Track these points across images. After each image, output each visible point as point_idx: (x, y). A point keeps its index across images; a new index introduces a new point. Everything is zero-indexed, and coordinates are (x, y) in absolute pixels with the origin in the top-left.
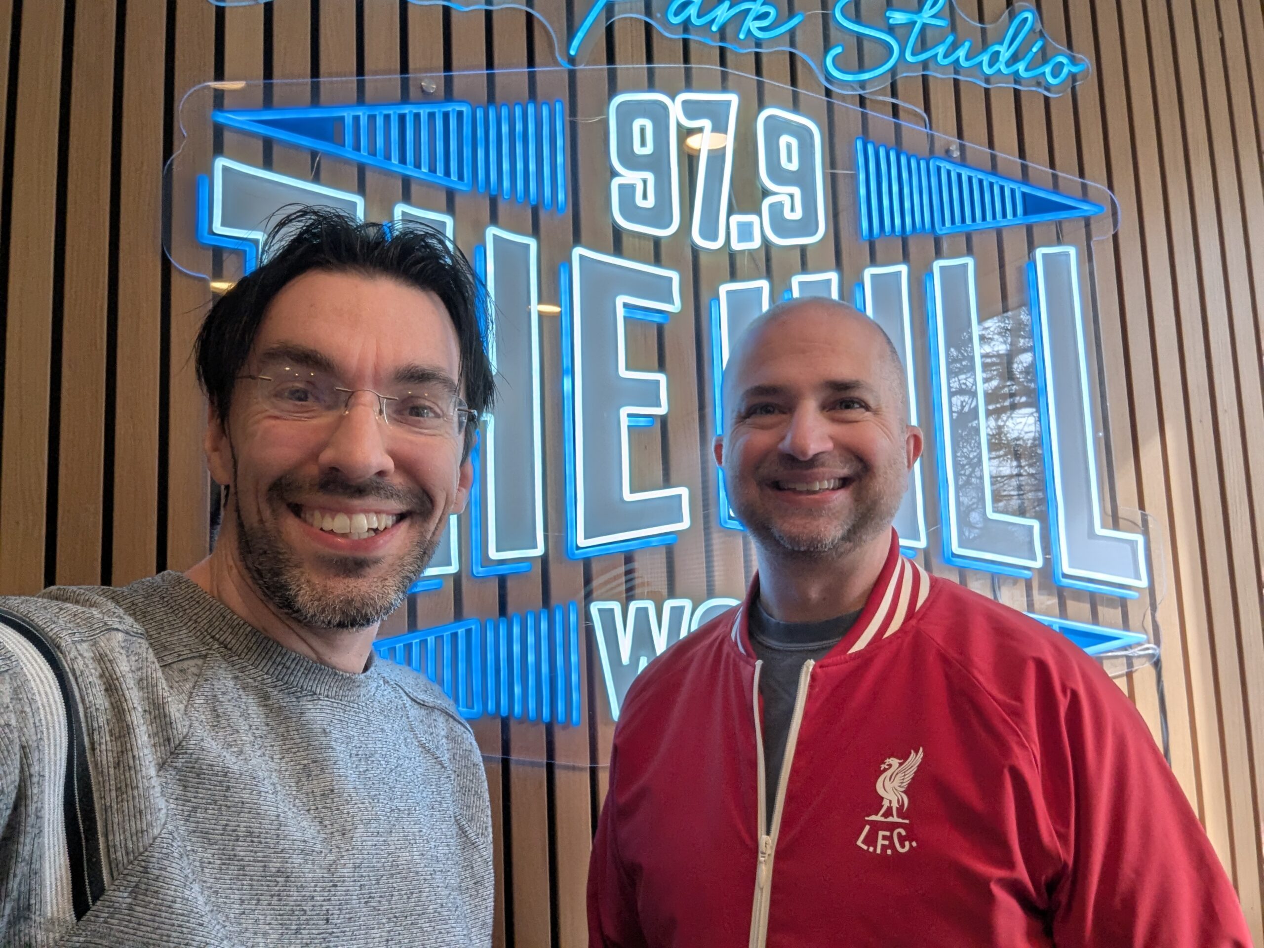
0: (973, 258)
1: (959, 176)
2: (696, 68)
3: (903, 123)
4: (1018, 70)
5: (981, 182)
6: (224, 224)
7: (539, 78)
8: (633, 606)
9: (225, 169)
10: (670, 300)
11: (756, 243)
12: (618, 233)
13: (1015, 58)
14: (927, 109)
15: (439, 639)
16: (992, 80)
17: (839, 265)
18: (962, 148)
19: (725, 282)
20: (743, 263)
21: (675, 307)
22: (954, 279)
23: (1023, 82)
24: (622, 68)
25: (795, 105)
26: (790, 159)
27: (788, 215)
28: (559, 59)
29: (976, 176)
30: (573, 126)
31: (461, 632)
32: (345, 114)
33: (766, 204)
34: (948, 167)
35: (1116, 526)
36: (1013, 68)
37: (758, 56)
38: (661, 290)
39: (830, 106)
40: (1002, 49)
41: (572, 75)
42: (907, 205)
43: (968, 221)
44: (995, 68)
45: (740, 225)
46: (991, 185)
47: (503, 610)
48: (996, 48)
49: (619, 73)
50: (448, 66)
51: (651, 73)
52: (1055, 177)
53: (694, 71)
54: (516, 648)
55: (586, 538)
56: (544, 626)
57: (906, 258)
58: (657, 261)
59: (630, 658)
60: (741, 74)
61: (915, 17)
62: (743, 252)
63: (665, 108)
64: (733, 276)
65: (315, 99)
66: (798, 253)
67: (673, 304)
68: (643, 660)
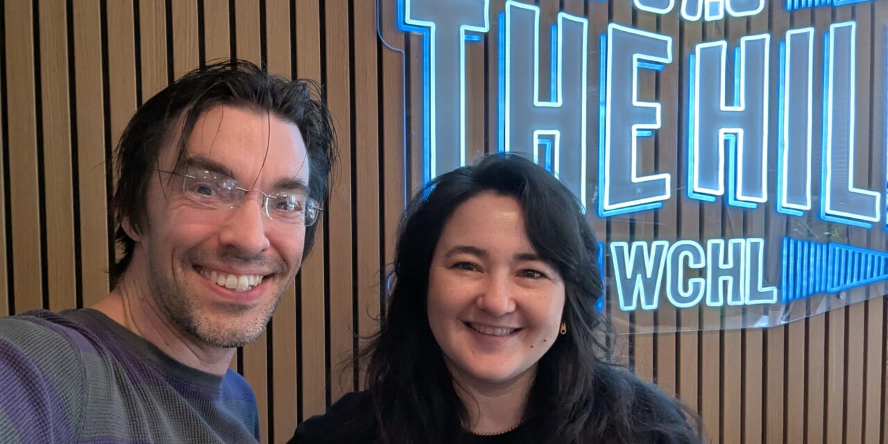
0: (856, 21)
6: (411, 18)
8: (635, 244)
10: (665, 56)
11: (721, 16)
12: (635, 11)
17: (770, 29)
19: (699, 43)
20: (711, 31)
21: (668, 60)
22: (842, 36)
38: (659, 49)
45: (711, 5)
55: (610, 204)
57: (812, 24)
58: (658, 30)
59: (632, 275)
62: (712, 22)
64: (704, 39)
66: (746, 20)
67: (667, 58)
68: (639, 276)
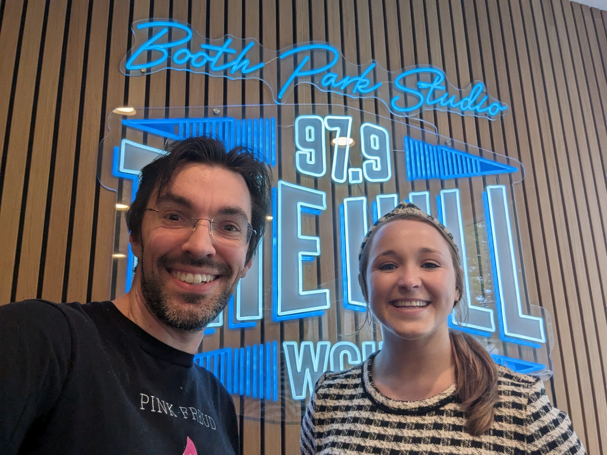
0: (459, 189)
1: (451, 154)
2: (334, 106)
3: (425, 130)
4: (476, 109)
5: (461, 156)
6: (125, 167)
7: (264, 108)
8: (303, 344)
9: (126, 144)
10: (321, 205)
11: (361, 180)
12: (298, 175)
13: (475, 104)
14: (436, 124)
15: (213, 357)
16: (465, 113)
17: (398, 191)
18: (452, 142)
19: (347, 197)
20: (354, 190)
21: (324, 208)
23: (479, 114)
24: (301, 105)
25: (377, 122)
26: (375, 145)
27: (375, 169)
28: (274, 100)
29: (459, 154)
30: (279, 129)
31: (222, 354)
32: (180, 122)
33: (365, 164)
34: (446, 150)
35: (529, 313)
36: (474, 108)
37: (361, 100)
38: (318, 200)
39: (393, 123)
40: (469, 100)
41: (279, 107)
42: (428, 165)
43: (456, 173)
44: (466, 108)
45: (353, 172)
46: (466, 158)
47: (242, 345)
48: (467, 99)
49: (300, 107)
50: (225, 103)
51: (314, 107)
52: (495, 155)
53: (333, 107)
54: (248, 362)
55: (282, 311)
56: (261, 352)
57: (428, 189)
58: (316, 188)
59: (301, 369)
60: (353, 108)
61: (430, 85)
62: (354, 184)
63: (320, 122)
64: (350, 194)
65: (167, 115)
66: (379, 185)
67: (323, 206)
68: (307, 370)
